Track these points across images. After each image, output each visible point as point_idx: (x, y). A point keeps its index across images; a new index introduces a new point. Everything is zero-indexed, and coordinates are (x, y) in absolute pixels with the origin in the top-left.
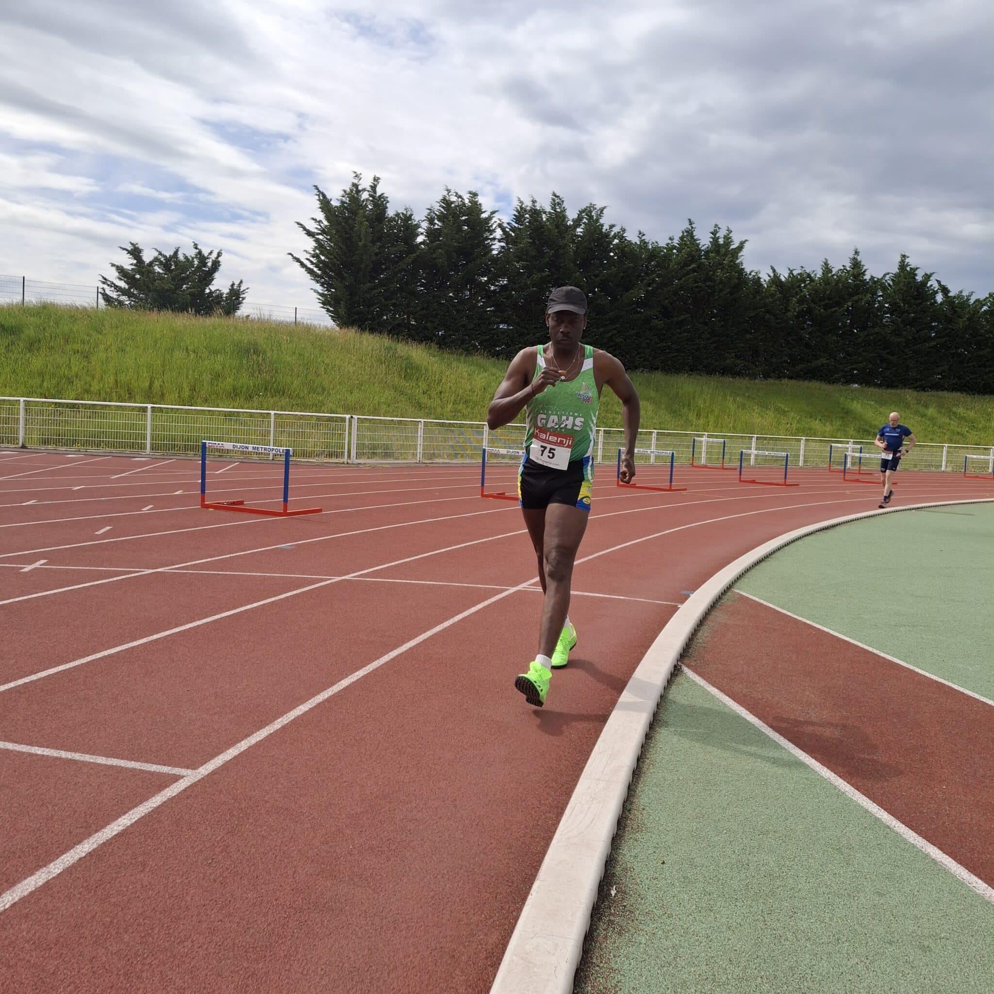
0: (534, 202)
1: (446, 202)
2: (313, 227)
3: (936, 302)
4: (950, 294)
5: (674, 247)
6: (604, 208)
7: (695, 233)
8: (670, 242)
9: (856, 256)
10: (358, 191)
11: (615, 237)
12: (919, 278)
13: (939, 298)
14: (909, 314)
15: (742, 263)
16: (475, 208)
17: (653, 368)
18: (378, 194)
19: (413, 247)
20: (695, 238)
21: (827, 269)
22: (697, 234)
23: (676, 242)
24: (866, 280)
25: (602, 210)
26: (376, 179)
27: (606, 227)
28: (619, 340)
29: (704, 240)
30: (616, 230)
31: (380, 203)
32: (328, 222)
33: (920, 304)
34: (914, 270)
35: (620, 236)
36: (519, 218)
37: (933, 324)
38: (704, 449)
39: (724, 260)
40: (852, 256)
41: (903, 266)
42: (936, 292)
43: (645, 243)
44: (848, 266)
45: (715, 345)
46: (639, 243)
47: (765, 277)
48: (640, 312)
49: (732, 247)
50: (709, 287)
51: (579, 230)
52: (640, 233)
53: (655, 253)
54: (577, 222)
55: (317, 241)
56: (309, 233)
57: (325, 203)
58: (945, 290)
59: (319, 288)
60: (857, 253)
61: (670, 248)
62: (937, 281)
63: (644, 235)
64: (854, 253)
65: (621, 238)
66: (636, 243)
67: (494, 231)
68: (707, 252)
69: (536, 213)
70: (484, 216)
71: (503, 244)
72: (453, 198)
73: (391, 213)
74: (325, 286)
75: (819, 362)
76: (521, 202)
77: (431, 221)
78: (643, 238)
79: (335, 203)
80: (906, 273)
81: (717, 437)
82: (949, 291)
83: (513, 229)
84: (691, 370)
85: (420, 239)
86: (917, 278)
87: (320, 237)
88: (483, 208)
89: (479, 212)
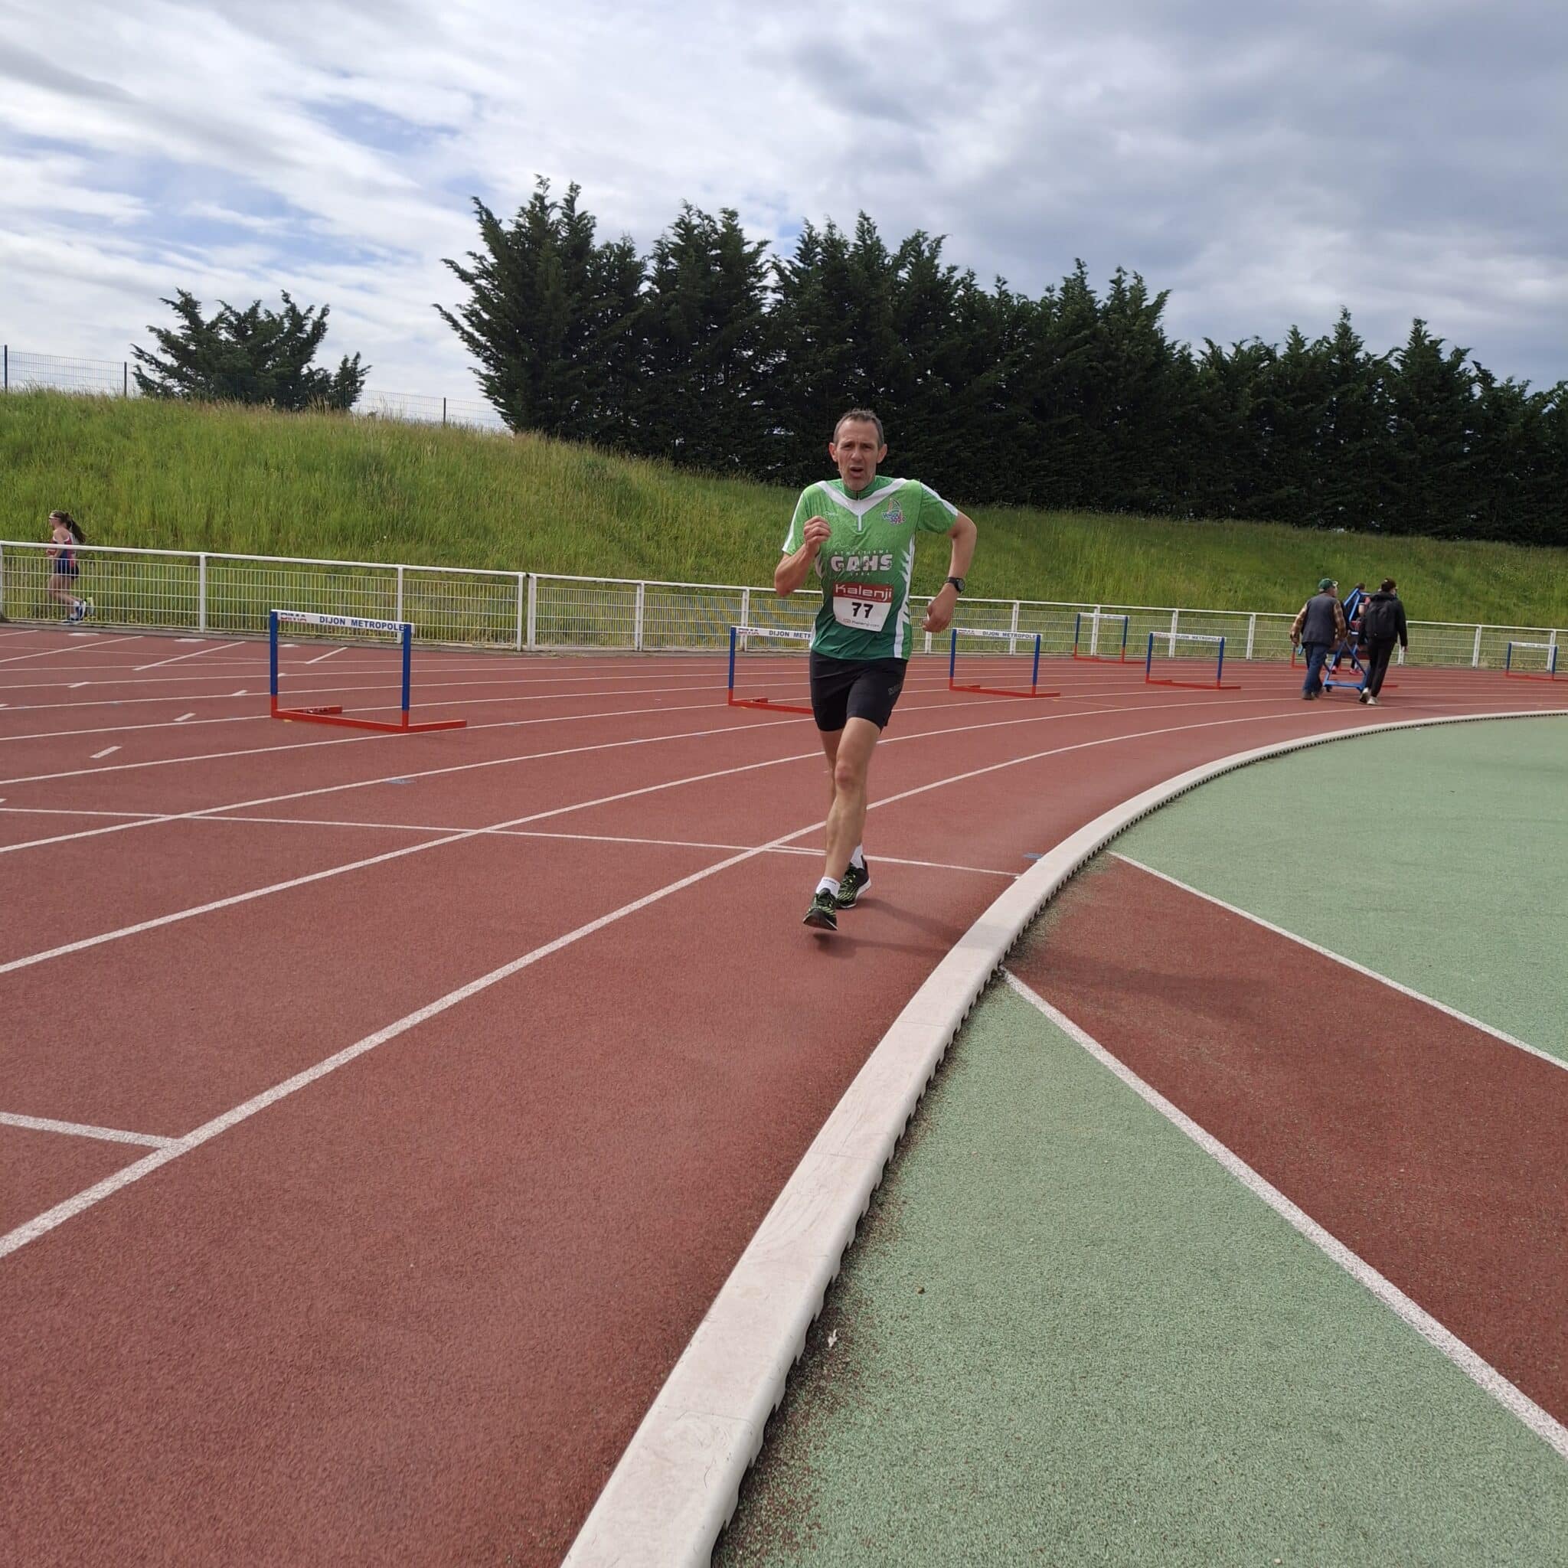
0: (831, 227)
1: (684, 227)
2: (470, 266)
3: (1472, 396)
4: (1496, 385)
5: (1053, 304)
6: (943, 237)
7: (1086, 281)
8: (1048, 294)
9: (1345, 321)
10: (544, 208)
11: (958, 283)
12: (1446, 356)
13: (1477, 390)
14: (1428, 415)
15: (1161, 330)
16: (732, 238)
17: (1019, 502)
18: (578, 212)
19: (631, 302)
20: (1088, 289)
21: (1297, 340)
22: (1091, 283)
23: (1057, 295)
24: (1358, 359)
25: (938, 241)
26: (574, 189)
27: (944, 270)
28: (964, 455)
29: (1102, 294)
30: (958, 275)
31: (580, 227)
32: (496, 258)
33: (1448, 398)
34: (1435, 343)
35: (968, 284)
36: (806, 254)
37: (1468, 432)
38: (1095, 630)
39: (1134, 324)
40: (1338, 321)
41: (1418, 336)
42: (1472, 381)
43: (1008, 295)
44: (1332, 336)
45: (1119, 463)
46: (997, 296)
47: (1198, 353)
48: (999, 410)
49: (1145, 304)
50: (1109, 369)
51: (903, 274)
52: (999, 280)
53: (1022, 314)
54: (899, 262)
55: (478, 289)
56: (465, 277)
57: (490, 227)
58: (1486, 378)
59: (483, 368)
60: (1346, 315)
61: (1048, 304)
62: (1475, 363)
63: (1005, 283)
64: (1341, 315)
65: (968, 287)
66: (992, 296)
67: (763, 275)
68: (1106, 311)
69: (834, 246)
70: (748, 249)
71: (779, 296)
72: (696, 221)
73: (597, 243)
74: (492, 362)
75: (1282, 493)
76: (811, 228)
77: (662, 259)
78: (1004, 288)
79: (507, 227)
80: (1422, 349)
81: (1117, 611)
82: (1493, 380)
83: (796, 271)
84: (1080, 505)
85: (645, 287)
86: (1442, 356)
87: (483, 282)
88: (747, 235)
89: (741, 242)
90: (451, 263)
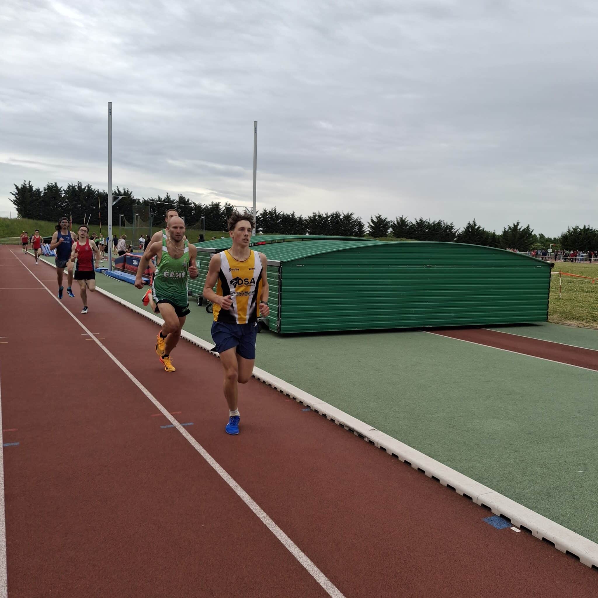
0: (73, 184)
10: (25, 184)
11: (96, 191)
13: (192, 205)
16: (56, 187)
18: (30, 184)
19: (40, 197)
20: (120, 191)
24: (171, 200)
26: (30, 181)
27: (93, 189)
31: (31, 187)
36: (69, 188)
43: (104, 192)
44: (166, 197)
52: (103, 190)
54: (85, 189)
56: (13, 194)
57: (17, 188)
60: (167, 193)
62: (192, 201)
65: (98, 192)
66: (102, 193)
67: (61, 192)
69: (73, 187)
71: (65, 194)
72: (50, 185)
73: (34, 189)
76: (69, 184)
77: (45, 190)
79: (19, 188)
83: (68, 191)
85: (42, 195)
87: (16, 195)
88: (58, 186)
89: (58, 187)
90: (11, 193)
